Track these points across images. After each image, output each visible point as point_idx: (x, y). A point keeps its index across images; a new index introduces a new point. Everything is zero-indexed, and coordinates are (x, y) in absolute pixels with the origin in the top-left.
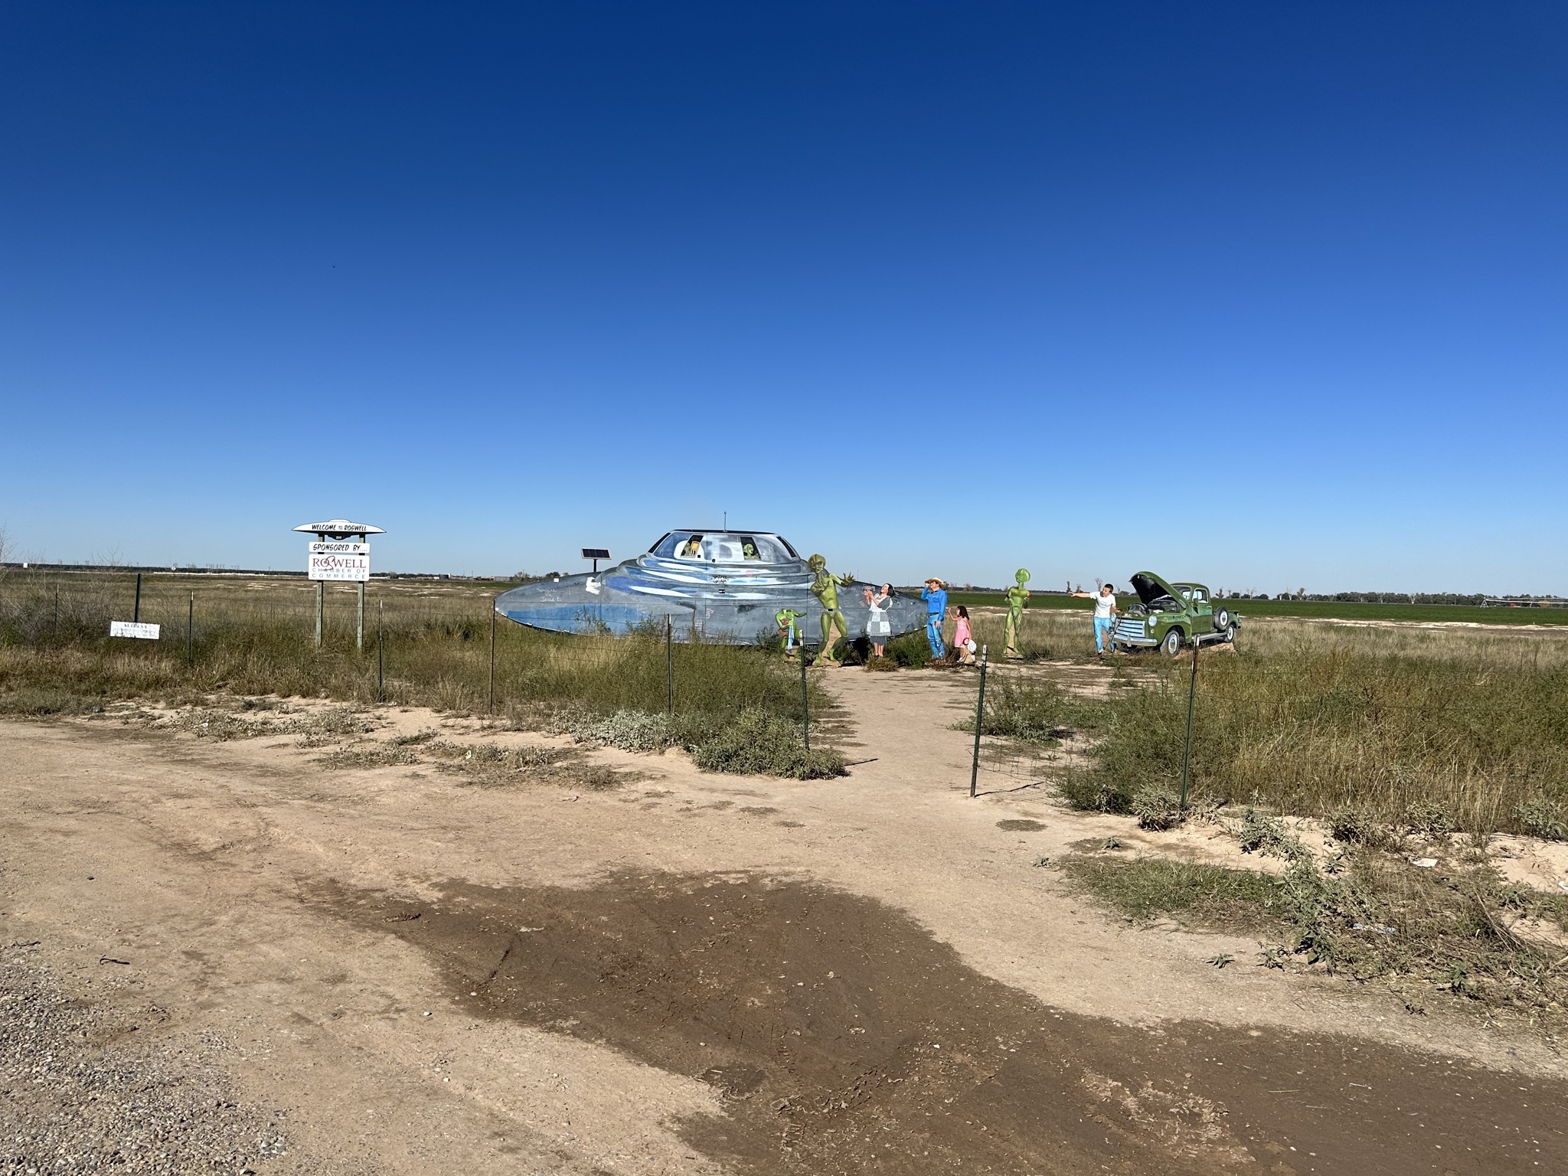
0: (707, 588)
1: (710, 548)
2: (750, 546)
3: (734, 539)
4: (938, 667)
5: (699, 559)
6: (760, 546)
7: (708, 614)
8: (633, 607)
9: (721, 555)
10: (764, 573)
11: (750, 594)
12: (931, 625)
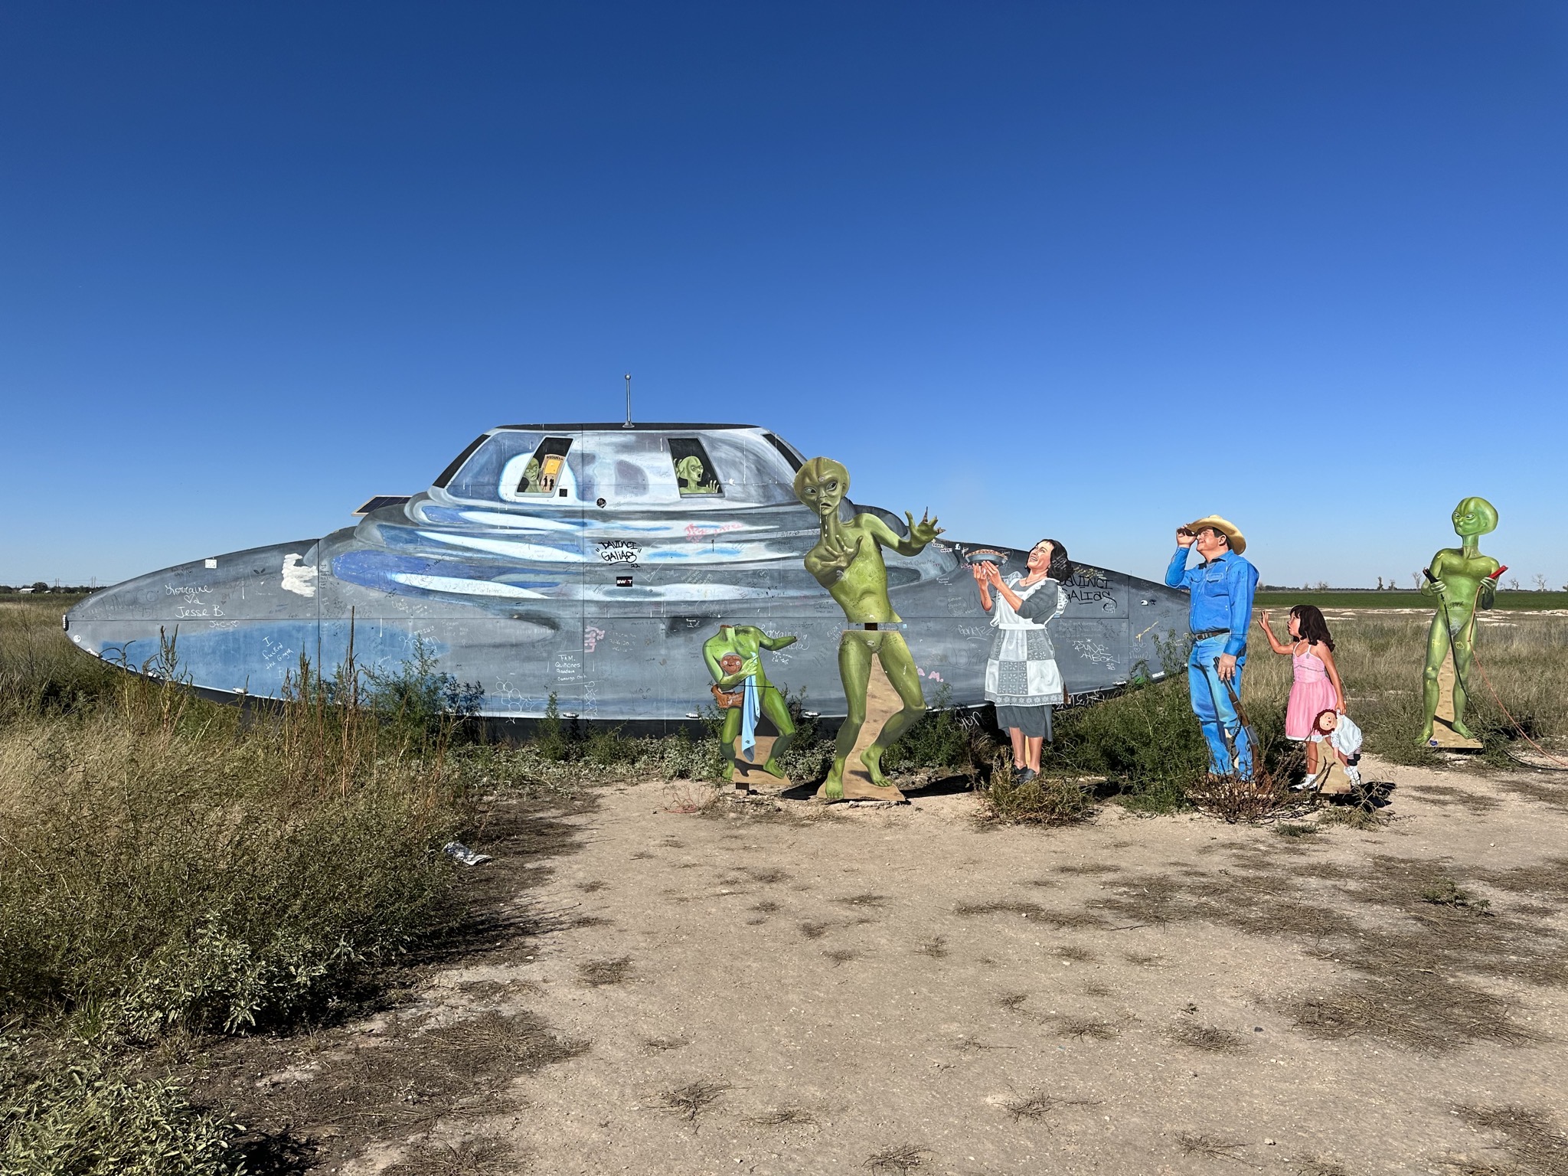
0: (587, 574)
1: (590, 470)
2: (694, 461)
3: (653, 445)
4: (1232, 810)
5: (563, 501)
6: (720, 460)
7: (590, 641)
8: (397, 627)
9: (619, 488)
10: (731, 529)
11: (697, 586)
12: (1203, 669)
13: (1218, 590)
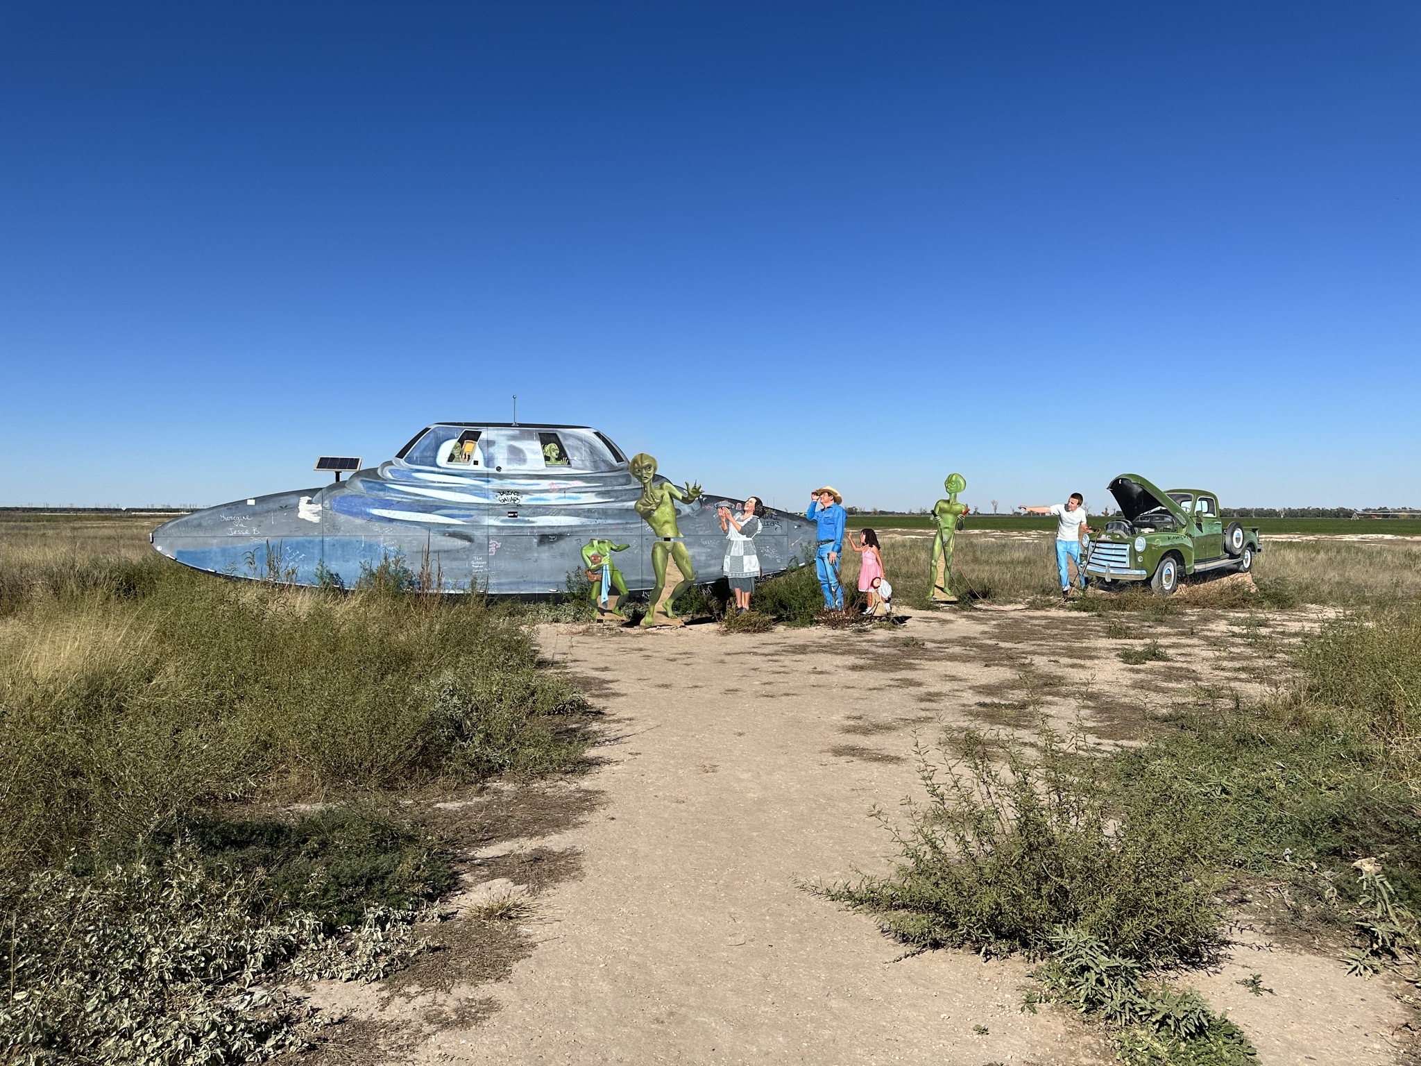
0: (490, 510)
1: (492, 450)
2: (554, 446)
3: (529, 437)
6: (569, 446)
7: (492, 549)
8: (373, 540)
9: (510, 461)
10: (576, 485)
11: (556, 517)
12: (822, 559)
13: (829, 522)
